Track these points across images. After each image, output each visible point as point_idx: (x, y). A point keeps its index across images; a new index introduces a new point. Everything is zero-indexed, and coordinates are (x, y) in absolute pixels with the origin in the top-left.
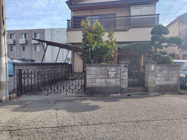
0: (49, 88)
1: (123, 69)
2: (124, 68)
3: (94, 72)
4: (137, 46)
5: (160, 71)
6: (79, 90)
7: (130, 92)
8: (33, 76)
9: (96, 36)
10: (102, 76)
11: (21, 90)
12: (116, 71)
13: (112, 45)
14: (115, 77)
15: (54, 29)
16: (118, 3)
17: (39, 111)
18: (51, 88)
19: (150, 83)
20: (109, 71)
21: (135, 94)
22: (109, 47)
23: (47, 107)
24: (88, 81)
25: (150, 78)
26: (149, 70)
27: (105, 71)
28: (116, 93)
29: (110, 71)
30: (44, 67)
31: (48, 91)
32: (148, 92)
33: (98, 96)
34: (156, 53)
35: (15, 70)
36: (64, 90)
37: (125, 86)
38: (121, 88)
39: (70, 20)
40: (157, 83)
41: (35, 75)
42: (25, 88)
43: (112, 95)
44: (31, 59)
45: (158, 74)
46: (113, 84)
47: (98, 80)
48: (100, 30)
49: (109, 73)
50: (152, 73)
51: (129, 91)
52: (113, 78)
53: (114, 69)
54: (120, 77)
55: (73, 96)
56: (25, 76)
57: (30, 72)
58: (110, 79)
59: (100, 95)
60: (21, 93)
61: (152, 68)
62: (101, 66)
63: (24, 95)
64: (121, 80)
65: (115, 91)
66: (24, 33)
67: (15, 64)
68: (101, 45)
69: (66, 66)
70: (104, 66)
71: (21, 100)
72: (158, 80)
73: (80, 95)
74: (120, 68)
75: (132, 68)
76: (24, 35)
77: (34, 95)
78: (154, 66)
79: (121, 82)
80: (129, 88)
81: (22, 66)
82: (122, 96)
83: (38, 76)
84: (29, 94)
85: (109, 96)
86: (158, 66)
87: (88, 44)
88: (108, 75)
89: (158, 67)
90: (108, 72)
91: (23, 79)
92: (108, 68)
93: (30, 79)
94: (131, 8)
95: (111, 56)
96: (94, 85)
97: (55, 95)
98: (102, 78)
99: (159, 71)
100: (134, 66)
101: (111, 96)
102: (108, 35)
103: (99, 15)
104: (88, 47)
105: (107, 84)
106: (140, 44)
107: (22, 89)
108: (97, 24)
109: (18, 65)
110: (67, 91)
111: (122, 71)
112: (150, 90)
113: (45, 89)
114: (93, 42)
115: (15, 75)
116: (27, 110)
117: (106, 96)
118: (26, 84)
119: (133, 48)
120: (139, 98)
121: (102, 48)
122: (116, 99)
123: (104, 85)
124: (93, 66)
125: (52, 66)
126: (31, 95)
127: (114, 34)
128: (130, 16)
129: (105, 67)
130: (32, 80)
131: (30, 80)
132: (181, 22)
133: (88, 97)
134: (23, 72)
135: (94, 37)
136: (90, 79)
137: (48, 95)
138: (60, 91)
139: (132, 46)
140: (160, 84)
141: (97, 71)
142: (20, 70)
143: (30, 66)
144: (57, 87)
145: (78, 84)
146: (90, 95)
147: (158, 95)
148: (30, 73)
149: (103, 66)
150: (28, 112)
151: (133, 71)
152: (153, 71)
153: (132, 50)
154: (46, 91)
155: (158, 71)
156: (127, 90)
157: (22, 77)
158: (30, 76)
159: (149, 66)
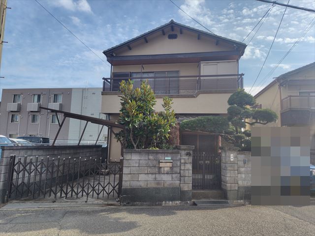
0: (59, 189)
1: (184, 159)
2: (186, 157)
3: (136, 163)
4: (204, 122)
5: (245, 163)
6: (108, 194)
7: (197, 198)
8: (33, 167)
9: (142, 105)
10: (149, 170)
11: (10, 192)
12: (172, 161)
13: (166, 120)
14: (171, 172)
15: (88, 89)
16: (182, 56)
17: (31, 230)
18: (62, 190)
19: (228, 182)
20: (161, 161)
21: (203, 202)
22: (163, 122)
23: (46, 222)
24: (125, 178)
25: (228, 175)
26: (227, 160)
27: (155, 162)
28: (173, 199)
29: (163, 161)
30: (56, 152)
31: (55, 194)
32: (227, 199)
33: (142, 205)
34: (237, 133)
35: (4, 157)
36: (84, 194)
37: (187, 187)
38: (181, 191)
39: (109, 79)
40: (240, 183)
41: (37, 166)
42: (17, 189)
43: (165, 203)
44: (44, 137)
45: (241, 169)
46: (167, 183)
47: (142, 177)
48: (150, 96)
49: (161, 165)
50: (231, 166)
51: (194, 196)
52: (167, 173)
53: (170, 158)
54: (179, 172)
55: (98, 205)
56: (19, 167)
57: (28, 161)
58: (162, 176)
59: (145, 203)
60: (10, 197)
61: (231, 157)
62: (149, 153)
63: (14, 201)
64: (181, 177)
65: (171, 195)
66: (36, 94)
67: (5, 148)
68: (149, 119)
69: (98, 151)
70: (153, 153)
71: (6, 209)
72: (242, 177)
73: (110, 202)
74: (179, 157)
75: (200, 157)
76: (36, 97)
77: (31, 201)
78: (235, 154)
79: (180, 180)
80: (195, 191)
81: (18, 152)
82: (182, 205)
83: (42, 168)
84: (23, 199)
85: (161, 205)
86: (241, 154)
87: (128, 117)
88: (160, 168)
89: (241, 157)
90: (159, 162)
91: (15, 173)
92: (160, 156)
93: (28, 173)
94: (202, 65)
95: (166, 137)
96: (135, 184)
97: (67, 202)
98: (148, 172)
99: (243, 162)
100: (203, 154)
101: (163, 205)
102: (163, 104)
103: (153, 72)
104: (128, 123)
105: (158, 184)
106: (210, 119)
107: (12, 191)
108: (144, 87)
109: (10, 149)
110: (88, 194)
111: (183, 161)
112: (230, 195)
113: (51, 190)
114: (137, 114)
115: (3, 167)
116: (9, 228)
117: (156, 205)
118: (20, 181)
119: (199, 125)
120: (209, 209)
121: (150, 124)
122: (170, 211)
123: (152, 185)
124: (134, 152)
125: (72, 151)
126: (26, 202)
127: (172, 102)
128: (200, 76)
129: (155, 154)
130: (31, 175)
131: (27, 175)
132: (283, 86)
133: (125, 205)
134: (16, 161)
135: (139, 106)
136: (129, 175)
137: (54, 202)
138: (77, 194)
139: (197, 122)
140: (245, 185)
141: (141, 161)
142: (13, 158)
143: (31, 151)
144: (72, 188)
145: (109, 183)
146: (128, 203)
147: (243, 203)
148: (29, 163)
149: (151, 153)
150: (10, 232)
151: (202, 162)
152: (233, 163)
153: (197, 128)
154: (52, 194)
155: (241, 163)
156: (191, 194)
157: (13, 170)
158: (28, 168)
159: (226, 155)
